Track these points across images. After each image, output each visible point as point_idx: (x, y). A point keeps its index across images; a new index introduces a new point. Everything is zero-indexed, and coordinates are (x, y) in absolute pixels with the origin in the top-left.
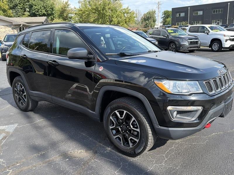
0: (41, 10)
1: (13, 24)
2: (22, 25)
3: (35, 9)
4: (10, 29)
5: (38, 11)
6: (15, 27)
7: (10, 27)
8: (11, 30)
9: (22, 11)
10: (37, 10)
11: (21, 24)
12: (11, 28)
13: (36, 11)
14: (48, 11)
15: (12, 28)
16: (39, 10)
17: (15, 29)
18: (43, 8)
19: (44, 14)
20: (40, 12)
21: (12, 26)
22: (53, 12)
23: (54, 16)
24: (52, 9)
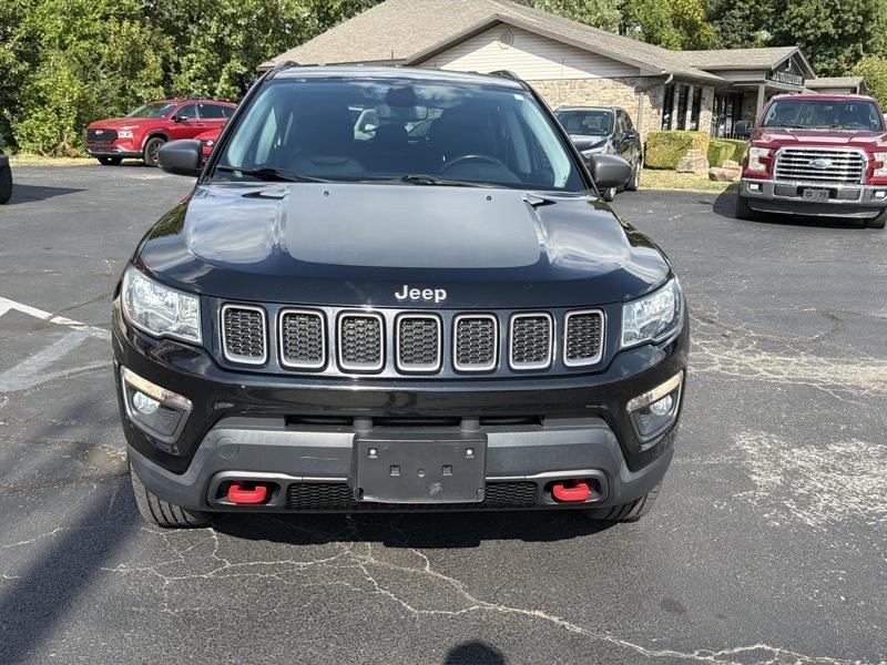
0: (818, 20)
1: (641, 74)
2: (671, 78)
3: (794, 18)
4: (630, 90)
5: (803, 24)
6: (646, 84)
7: (632, 85)
8: (633, 95)
9: (746, 25)
10: (800, 21)
11: (669, 75)
12: (633, 89)
13: (794, 25)
14: (846, 23)
15: (637, 88)
16: (807, 19)
17: (645, 91)
18: (825, 12)
19: (826, 35)
20: (812, 27)
21: (639, 83)
22: (868, 29)
23: (869, 42)
24: (867, 15)
